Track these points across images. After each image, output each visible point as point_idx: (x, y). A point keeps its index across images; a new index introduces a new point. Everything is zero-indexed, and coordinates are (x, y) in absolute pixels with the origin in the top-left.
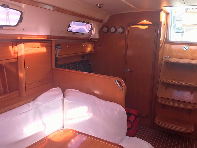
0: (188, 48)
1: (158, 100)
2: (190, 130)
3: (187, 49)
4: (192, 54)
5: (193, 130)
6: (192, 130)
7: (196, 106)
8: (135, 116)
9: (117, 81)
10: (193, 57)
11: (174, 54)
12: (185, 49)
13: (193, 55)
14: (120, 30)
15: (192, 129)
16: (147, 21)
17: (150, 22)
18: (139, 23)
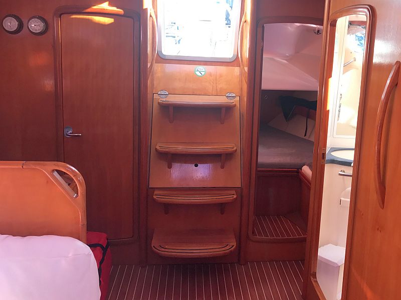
0: (204, 70)
1: (155, 197)
2: (228, 247)
3: (203, 73)
4: (213, 83)
5: (235, 244)
6: (233, 246)
7: (234, 192)
8: (102, 247)
9: (56, 174)
10: (217, 89)
11: (178, 85)
12: (198, 73)
13: (217, 87)
14: (35, 26)
15: (232, 244)
16: (110, 5)
17: (118, 8)
18: (88, 10)
